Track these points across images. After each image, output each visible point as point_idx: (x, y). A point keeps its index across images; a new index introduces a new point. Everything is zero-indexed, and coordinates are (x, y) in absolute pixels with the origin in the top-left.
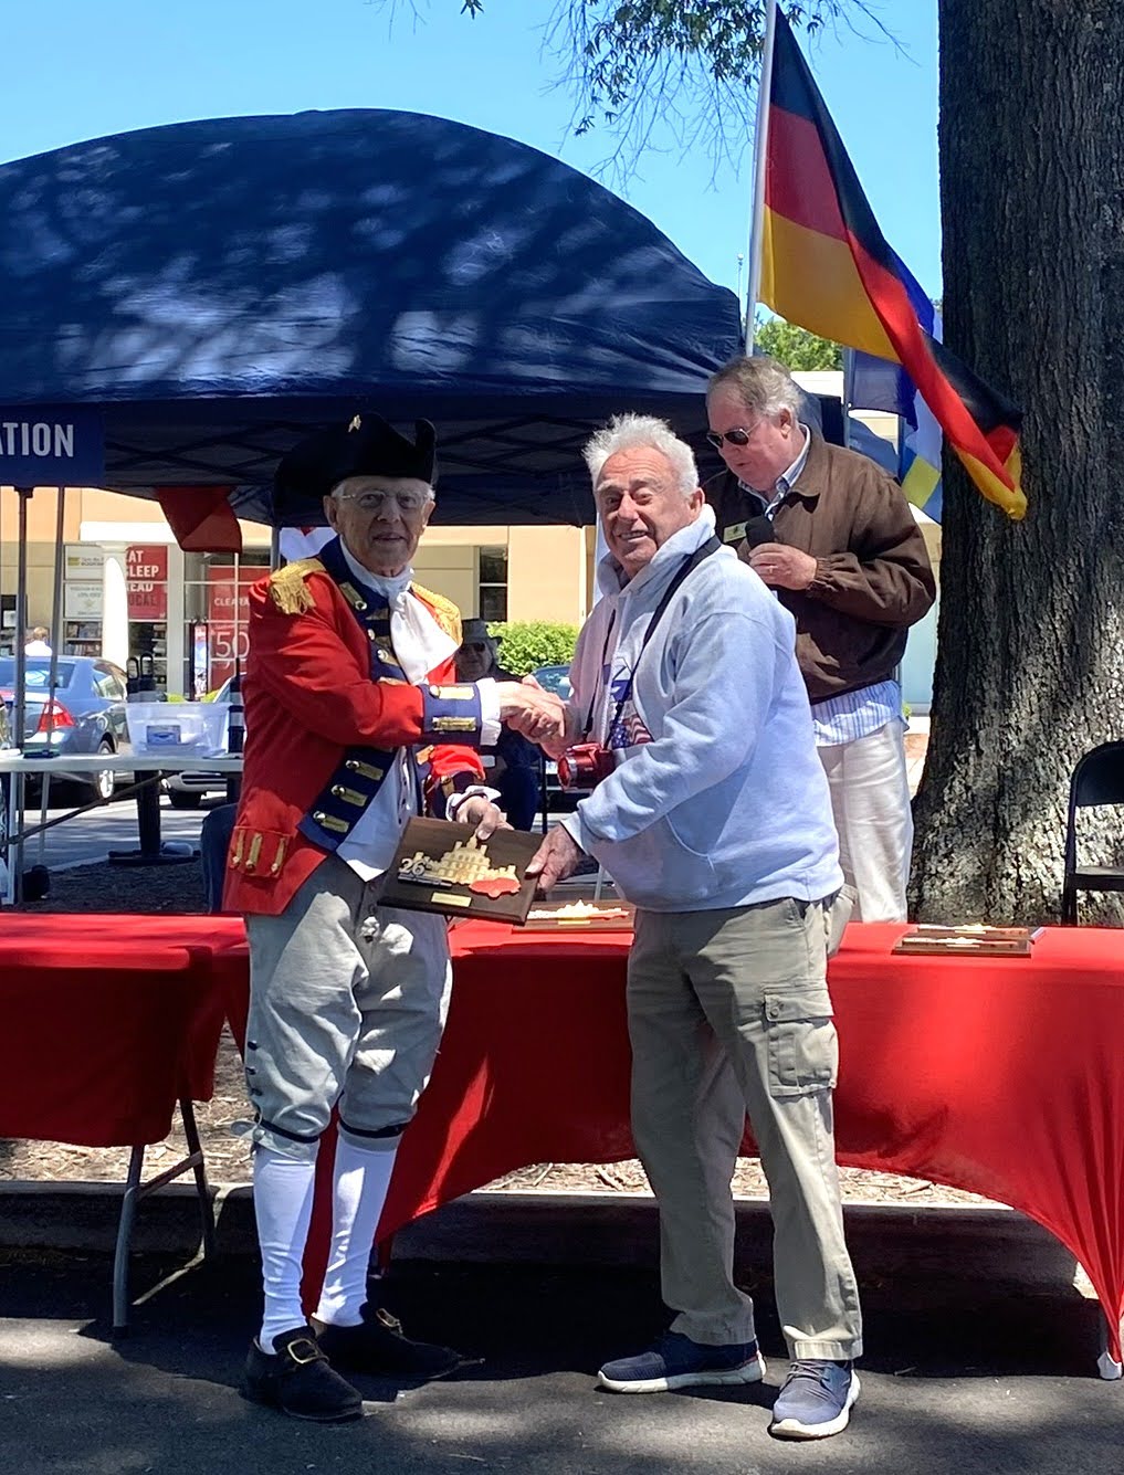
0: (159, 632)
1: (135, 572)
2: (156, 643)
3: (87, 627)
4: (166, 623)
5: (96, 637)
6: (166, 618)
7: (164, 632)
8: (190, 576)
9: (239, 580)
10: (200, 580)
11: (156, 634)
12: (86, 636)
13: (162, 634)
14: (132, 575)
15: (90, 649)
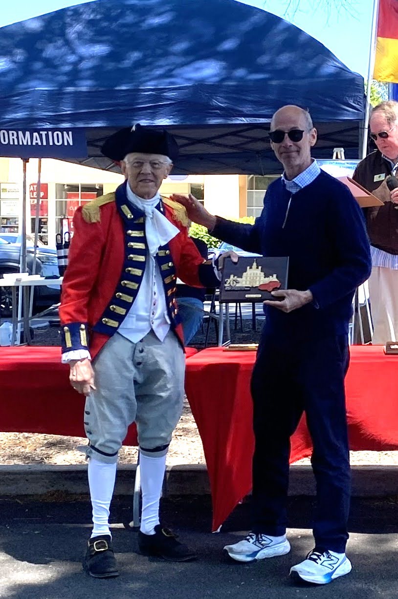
0: (44, 222)
1: (33, 195)
2: (42, 227)
3: (11, 220)
4: (47, 218)
5: (16, 224)
6: (47, 216)
7: (46, 222)
8: (58, 197)
9: (81, 199)
10: (62, 199)
11: (43, 223)
12: (10, 224)
13: (45, 223)
14: (32, 197)
15: (12, 230)
